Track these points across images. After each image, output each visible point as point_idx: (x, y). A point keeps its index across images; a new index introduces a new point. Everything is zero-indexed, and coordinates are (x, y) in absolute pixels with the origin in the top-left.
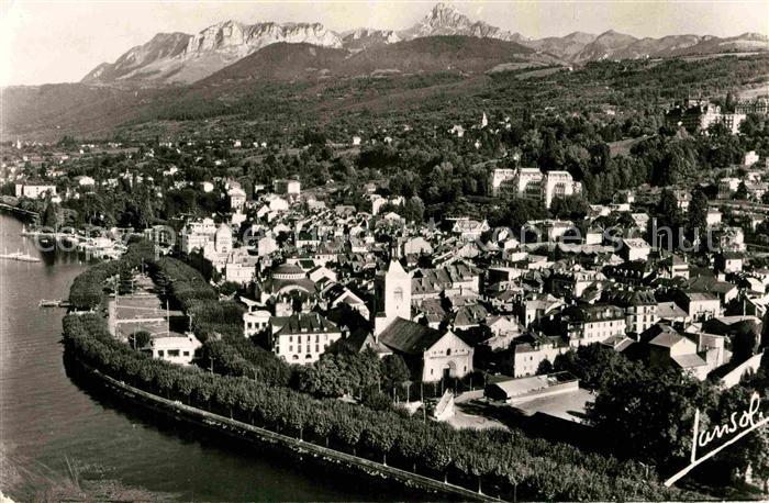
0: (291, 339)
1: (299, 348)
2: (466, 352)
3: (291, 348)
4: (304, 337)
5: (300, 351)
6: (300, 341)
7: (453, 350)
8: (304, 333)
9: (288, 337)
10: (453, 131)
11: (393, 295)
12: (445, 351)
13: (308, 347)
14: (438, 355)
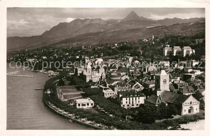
0: (127, 99)
1: (130, 102)
2: (197, 103)
3: (127, 102)
4: (131, 99)
5: (130, 103)
6: (130, 100)
7: (193, 102)
8: (131, 97)
9: (125, 98)
10: (144, 41)
11: (163, 82)
12: (190, 103)
13: (133, 102)
14: (187, 104)
